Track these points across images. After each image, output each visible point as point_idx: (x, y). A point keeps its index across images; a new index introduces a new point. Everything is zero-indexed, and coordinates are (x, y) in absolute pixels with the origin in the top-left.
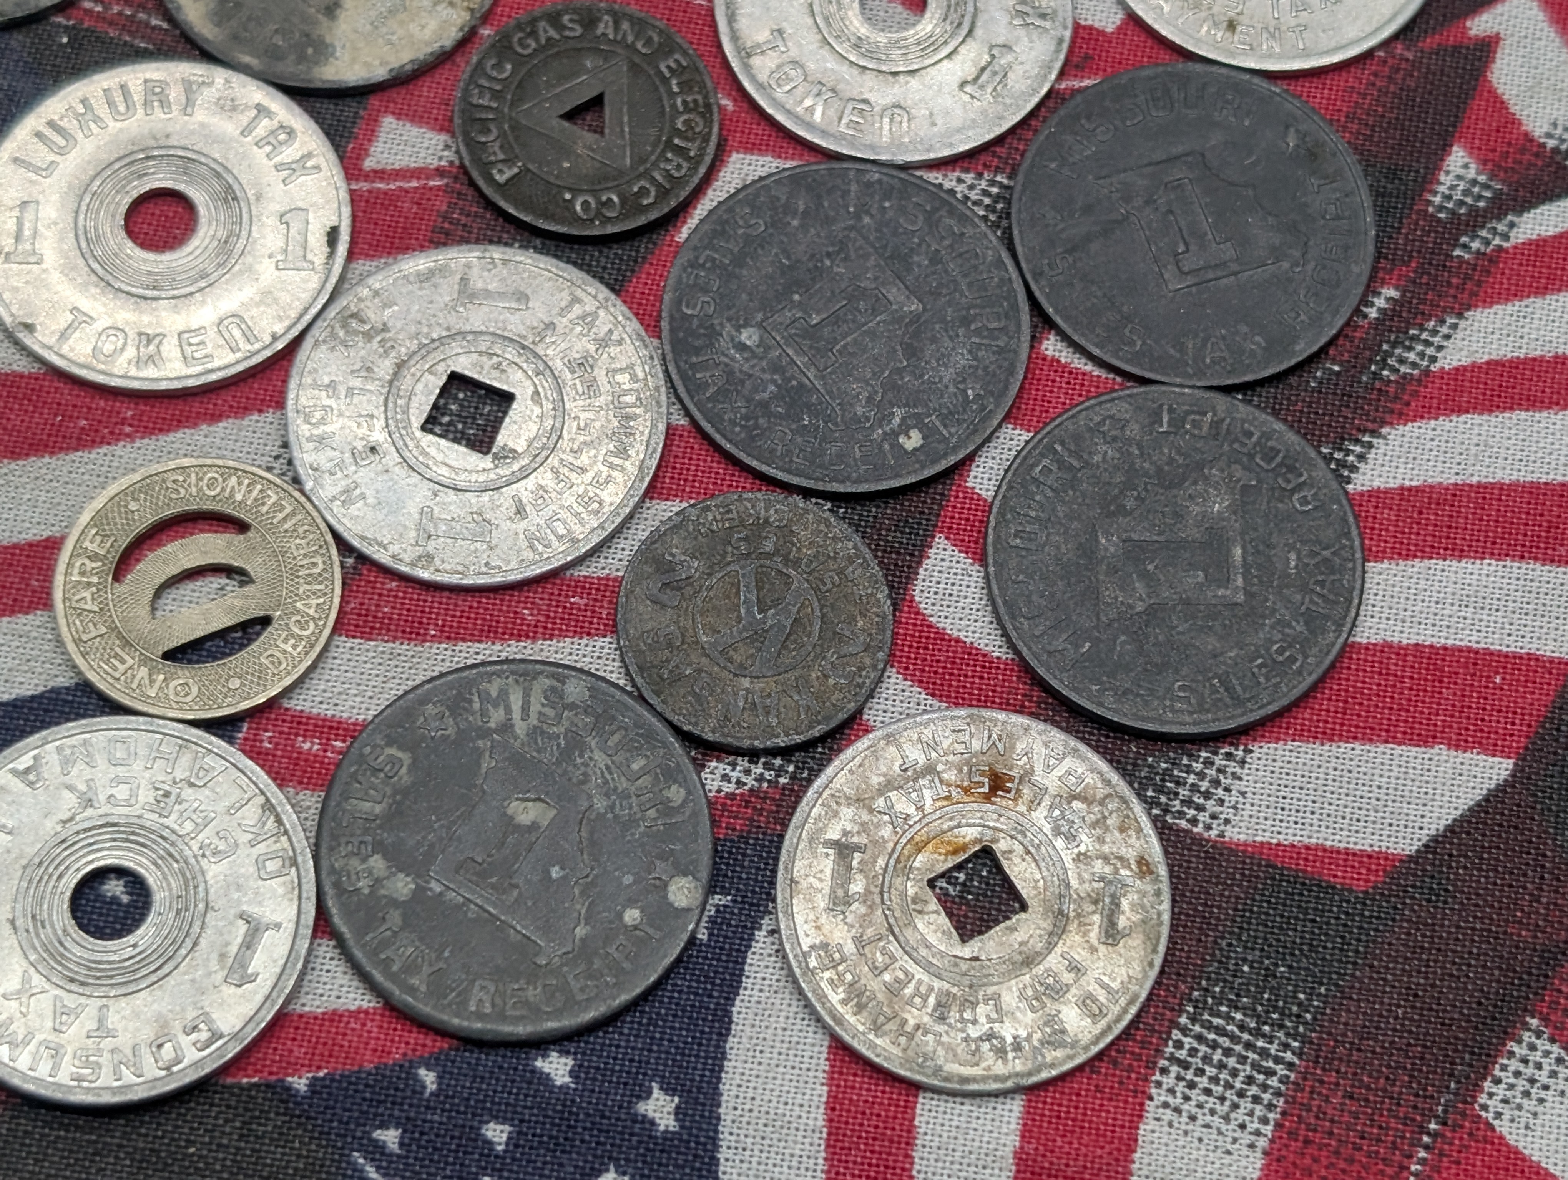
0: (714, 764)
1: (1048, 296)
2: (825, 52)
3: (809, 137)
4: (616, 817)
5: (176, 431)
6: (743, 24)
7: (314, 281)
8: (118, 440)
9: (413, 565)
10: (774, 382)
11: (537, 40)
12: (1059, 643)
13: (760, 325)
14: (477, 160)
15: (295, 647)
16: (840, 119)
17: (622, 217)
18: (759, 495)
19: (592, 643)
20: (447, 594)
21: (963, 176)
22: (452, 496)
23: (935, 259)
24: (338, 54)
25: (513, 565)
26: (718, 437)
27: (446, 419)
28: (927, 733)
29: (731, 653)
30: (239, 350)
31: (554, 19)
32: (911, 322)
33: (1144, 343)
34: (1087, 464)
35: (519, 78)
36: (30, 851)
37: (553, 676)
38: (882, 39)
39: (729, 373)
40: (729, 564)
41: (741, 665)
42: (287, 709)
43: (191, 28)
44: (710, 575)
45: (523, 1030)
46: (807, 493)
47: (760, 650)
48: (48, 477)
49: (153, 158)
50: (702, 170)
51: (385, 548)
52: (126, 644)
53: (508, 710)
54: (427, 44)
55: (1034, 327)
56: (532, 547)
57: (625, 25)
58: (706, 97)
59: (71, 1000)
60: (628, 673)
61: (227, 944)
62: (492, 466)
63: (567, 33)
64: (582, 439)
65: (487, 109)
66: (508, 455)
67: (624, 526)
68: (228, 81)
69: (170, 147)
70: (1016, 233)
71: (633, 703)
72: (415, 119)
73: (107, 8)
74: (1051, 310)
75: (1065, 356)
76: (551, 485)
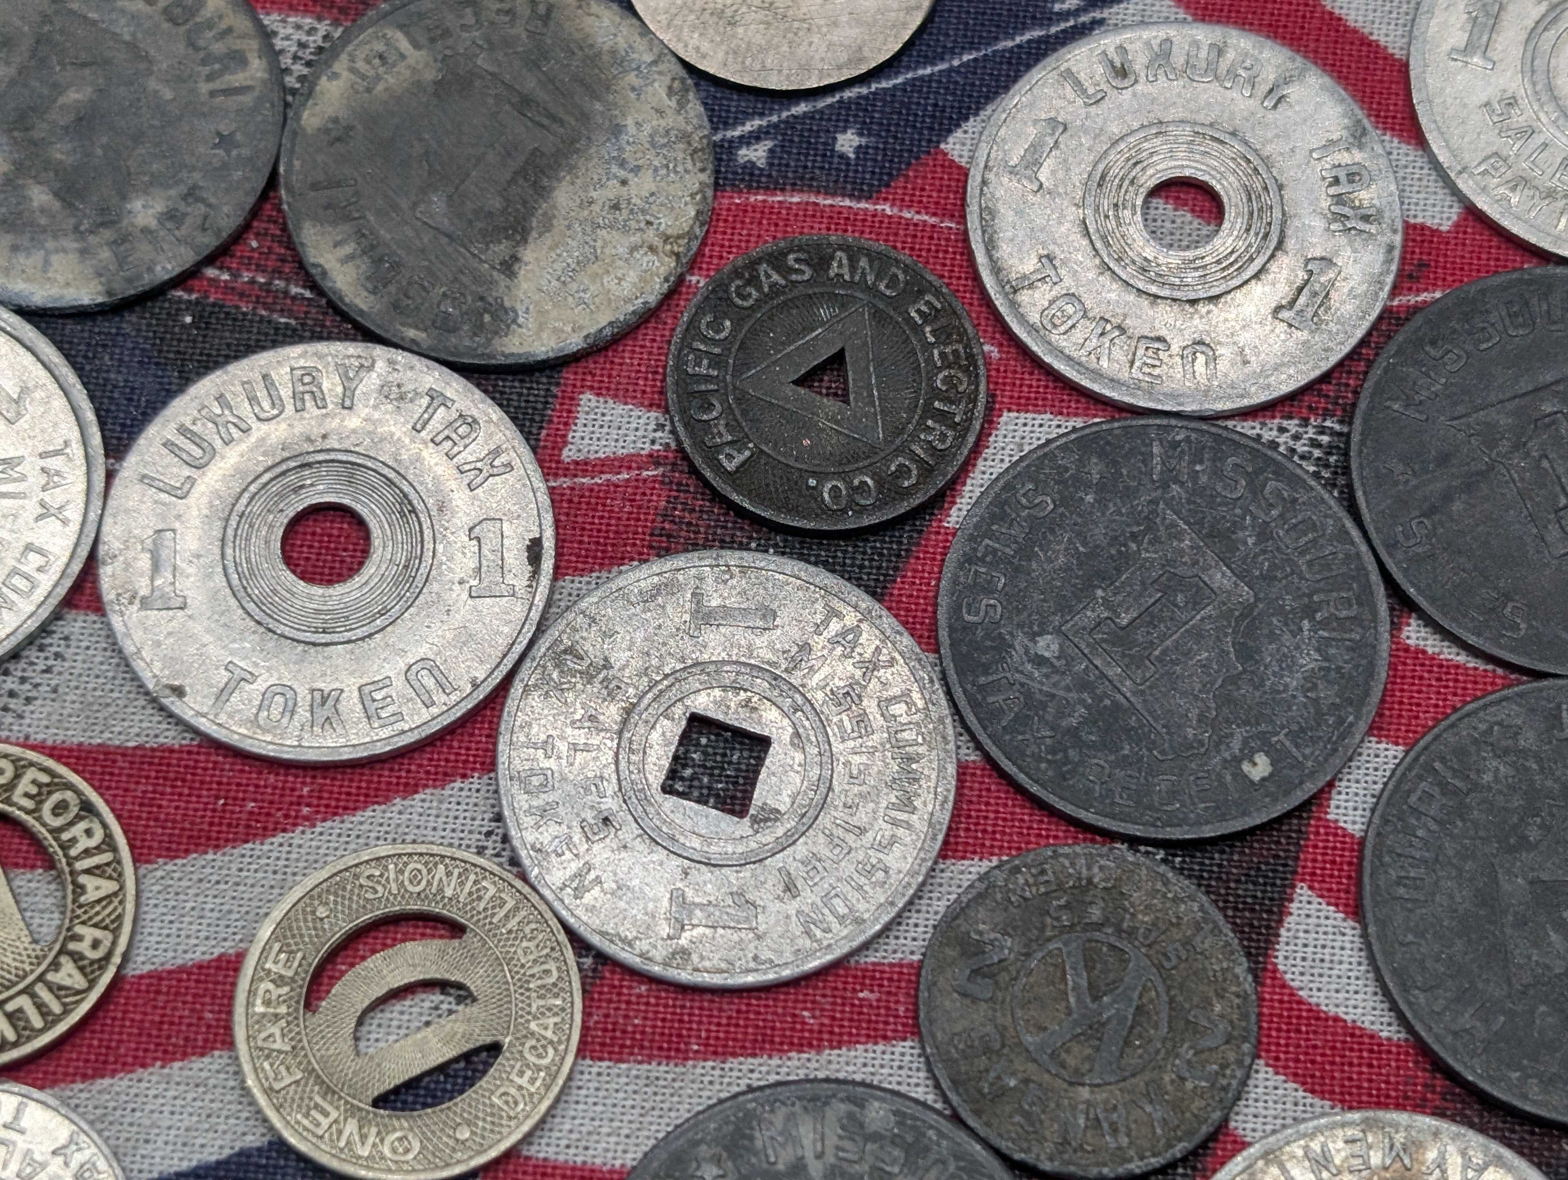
1: (1405, 571)
2: (1105, 279)
3: (1096, 387)
5: (364, 809)
6: (1004, 250)
7: (519, 610)
8: (295, 825)
9: (666, 964)
10: (1082, 702)
11: (759, 288)
12: (1466, 1020)
13: (1058, 631)
14: (700, 444)
15: (533, 1081)
16: (1132, 363)
17: (881, 505)
18: (1078, 849)
19: (889, 1049)
20: (708, 996)
21: (1285, 423)
22: (706, 873)
23: (1264, 534)
24: (521, 320)
25: (788, 956)
26: (1022, 778)
27: (688, 772)
28: (1316, 1146)
29: (1064, 1055)
30: (433, 703)
31: (777, 260)
33: (1530, 627)
34: (1476, 787)
35: (741, 336)
37: (848, 1099)
38: (1172, 259)
39: (1028, 694)
40: (1049, 940)
41: (1076, 1071)
42: (528, 1158)
43: (341, 299)
44: (1028, 955)
46: (1134, 842)
47: (1097, 1049)
48: (214, 878)
49: (309, 465)
50: (971, 439)
51: (630, 945)
52: (328, 1091)
53: (798, 1145)
54: (627, 301)
55: (1392, 609)
56: (808, 933)
57: (863, 263)
58: (967, 346)
60: (937, 1086)
62: (751, 832)
63: (794, 277)
64: (856, 789)
65: (707, 378)
66: (770, 816)
67: (918, 895)
68: (391, 362)
69: (328, 451)
70: (1359, 494)
71: (946, 1126)
72: (621, 394)
73: (235, 275)
74: (1412, 591)
75: (1432, 645)
76: (824, 851)
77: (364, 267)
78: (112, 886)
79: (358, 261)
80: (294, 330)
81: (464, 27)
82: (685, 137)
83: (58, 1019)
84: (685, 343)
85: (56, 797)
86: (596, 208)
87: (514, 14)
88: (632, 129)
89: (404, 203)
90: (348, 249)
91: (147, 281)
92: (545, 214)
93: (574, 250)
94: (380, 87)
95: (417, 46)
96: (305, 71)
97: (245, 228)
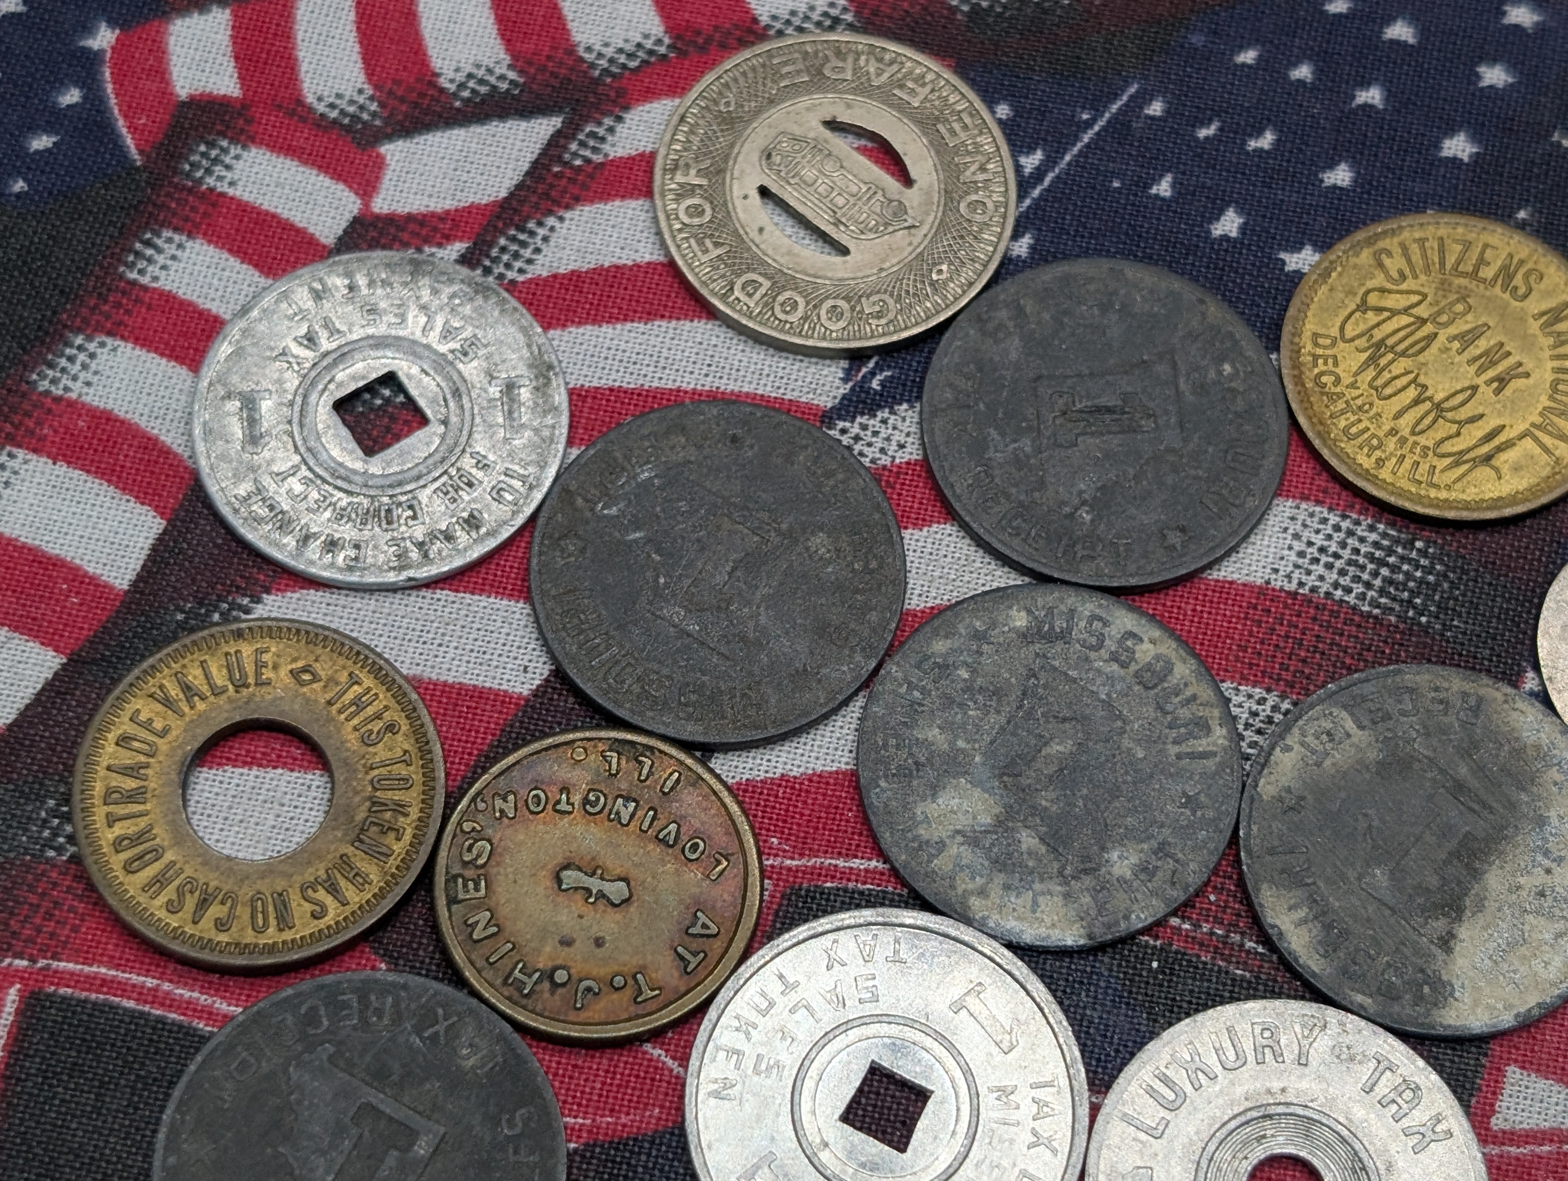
24: (1457, 994)
43: (1296, 960)
49: (1270, 1117)
54: (1553, 984)
68: (1342, 1024)
69: (1287, 1104)
72: (1543, 1069)
73: (1197, 926)
77: (1315, 932)
79: (1310, 925)
80: (1250, 982)
81: (1403, 713)
86: (1524, 894)
87: (1447, 703)
88: (1555, 821)
89: (1352, 875)
90: (1301, 913)
91: (1123, 928)
92: (1477, 895)
93: (1503, 933)
94: (1328, 762)
95: (1361, 727)
96: (1256, 738)
97: (1206, 884)
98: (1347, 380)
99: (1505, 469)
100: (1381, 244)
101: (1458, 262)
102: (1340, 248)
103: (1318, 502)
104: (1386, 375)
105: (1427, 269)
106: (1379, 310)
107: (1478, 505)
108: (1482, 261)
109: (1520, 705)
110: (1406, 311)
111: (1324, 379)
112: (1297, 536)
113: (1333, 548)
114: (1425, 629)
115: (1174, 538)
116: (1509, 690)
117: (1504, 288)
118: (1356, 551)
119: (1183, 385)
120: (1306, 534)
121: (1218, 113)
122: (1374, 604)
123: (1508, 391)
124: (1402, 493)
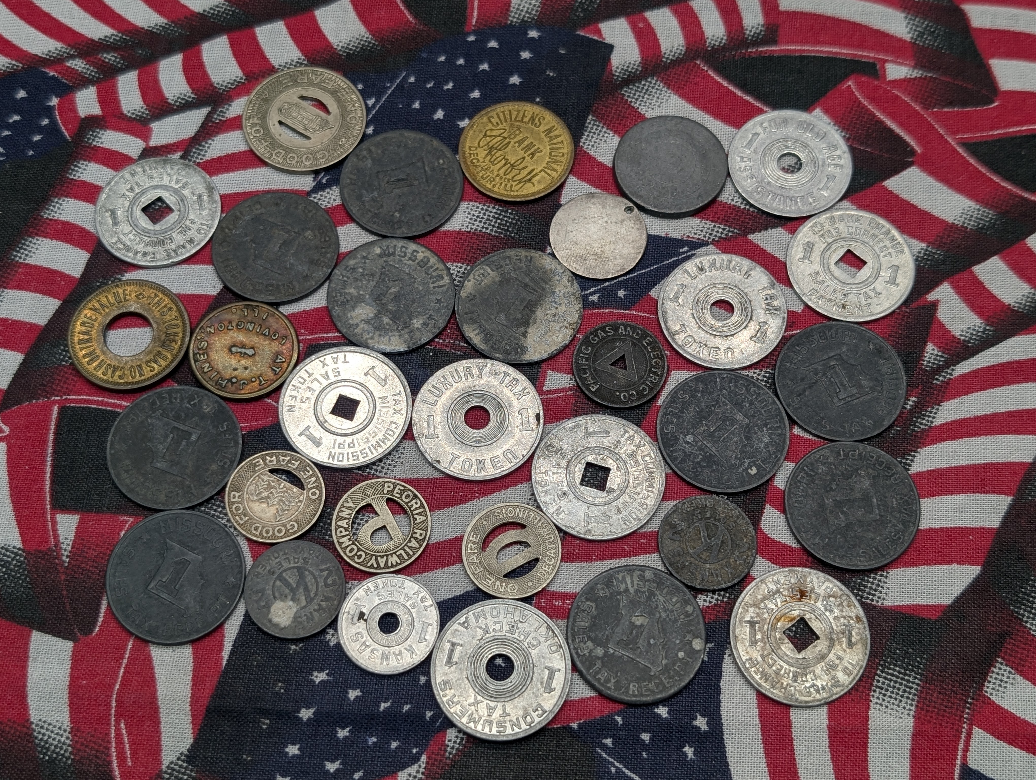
0: (700, 596)
1: (793, 413)
2: (700, 331)
3: (699, 363)
4: (670, 619)
5: (493, 493)
6: (670, 323)
7: (534, 434)
8: (474, 499)
9: (584, 534)
10: (701, 454)
11: (598, 337)
12: (817, 540)
13: (693, 434)
14: (584, 384)
15: (549, 568)
16: (709, 355)
17: (638, 399)
18: (702, 496)
19: (650, 556)
20: (597, 543)
21: (755, 371)
22: (594, 508)
23: (751, 403)
24: (529, 350)
25: (620, 531)
26: (684, 477)
27: (586, 479)
28: (775, 578)
30: (512, 462)
31: (603, 329)
32: (746, 427)
33: (830, 427)
34: (817, 474)
35: (594, 352)
36: (470, 652)
37: (640, 570)
38: (719, 324)
39: (685, 453)
40: (695, 523)
41: (705, 560)
42: (550, 591)
43: (476, 346)
44: (689, 527)
45: (650, 699)
46: (718, 494)
48: (452, 515)
49: (470, 395)
50: (664, 379)
51: (574, 529)
52: (491, 574)
53: (626, 583)
54: (560, 343)
55: (790, 424)
56: (625, 524)
57: (629, 329)
58: (661, 352)
59: (492, 704)
60: (665, 566)
61: (543, 678)
62: (606, 495)
63: (608, 334)
64: (636, 482)
65: (584, 365)
66: (612, 491)
67: (656, 512)
68: (492, 364)
69: (476, 391)
70: (778, 391)
71: (669, 577)
72: (559, 370)
74: (795, 418)
75: (802, 434)
76: (628, 500)
77: (482, 336)
78: (424, 518)
79: (480, 335)
80: (463, 356)
81: (506, 265)
82: (574, 294)
83: (412, 556)
84: (578, 355)
85: (406, 493)
86: (549, 316)
87: (521, 259)
88: (558, 292)
89: (493, 317)
90: (477, 331)
91: (419, 343)
92: (534, 318)
93: (543, 329)
94: (483, 283)
95: (493, 271)
96: (460, 279)
97: (446, 327)
98: (481, 160)
99: (536, 183)
100: (490, 115)
101: (516, 117)
102: (476, 118)
103: (475, 201)
104: (494, 157)
105: (506, 121)
106: (490, 136)
107: (527, 195)
108: (524, 116)
109: (544, 257)
110: (500, 135)
111: (474, 161)
112: (469, 213)
113: (481, 215)
114: (513, 238)
115: (427, 218)
116: (540, 253)
117: (532, 124)
118: (489, 216)
119: (427, 168)
120: (472, 212)
121: (433, 79)
122: (496, 232)
123: (535, 158)
124: (502, 195)
